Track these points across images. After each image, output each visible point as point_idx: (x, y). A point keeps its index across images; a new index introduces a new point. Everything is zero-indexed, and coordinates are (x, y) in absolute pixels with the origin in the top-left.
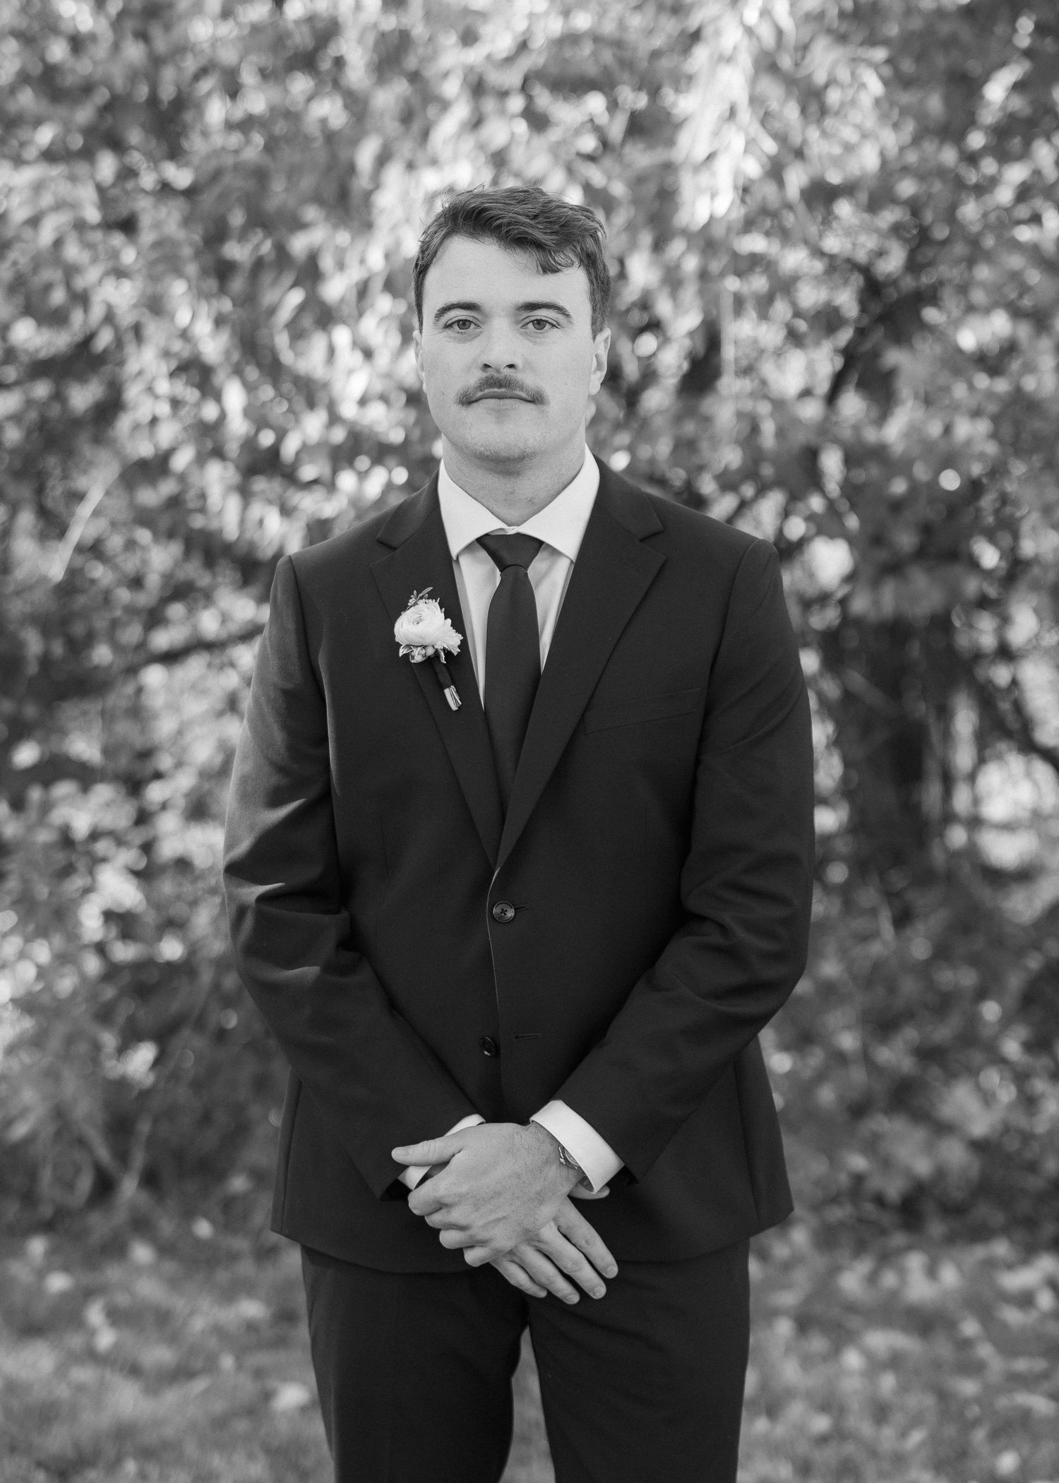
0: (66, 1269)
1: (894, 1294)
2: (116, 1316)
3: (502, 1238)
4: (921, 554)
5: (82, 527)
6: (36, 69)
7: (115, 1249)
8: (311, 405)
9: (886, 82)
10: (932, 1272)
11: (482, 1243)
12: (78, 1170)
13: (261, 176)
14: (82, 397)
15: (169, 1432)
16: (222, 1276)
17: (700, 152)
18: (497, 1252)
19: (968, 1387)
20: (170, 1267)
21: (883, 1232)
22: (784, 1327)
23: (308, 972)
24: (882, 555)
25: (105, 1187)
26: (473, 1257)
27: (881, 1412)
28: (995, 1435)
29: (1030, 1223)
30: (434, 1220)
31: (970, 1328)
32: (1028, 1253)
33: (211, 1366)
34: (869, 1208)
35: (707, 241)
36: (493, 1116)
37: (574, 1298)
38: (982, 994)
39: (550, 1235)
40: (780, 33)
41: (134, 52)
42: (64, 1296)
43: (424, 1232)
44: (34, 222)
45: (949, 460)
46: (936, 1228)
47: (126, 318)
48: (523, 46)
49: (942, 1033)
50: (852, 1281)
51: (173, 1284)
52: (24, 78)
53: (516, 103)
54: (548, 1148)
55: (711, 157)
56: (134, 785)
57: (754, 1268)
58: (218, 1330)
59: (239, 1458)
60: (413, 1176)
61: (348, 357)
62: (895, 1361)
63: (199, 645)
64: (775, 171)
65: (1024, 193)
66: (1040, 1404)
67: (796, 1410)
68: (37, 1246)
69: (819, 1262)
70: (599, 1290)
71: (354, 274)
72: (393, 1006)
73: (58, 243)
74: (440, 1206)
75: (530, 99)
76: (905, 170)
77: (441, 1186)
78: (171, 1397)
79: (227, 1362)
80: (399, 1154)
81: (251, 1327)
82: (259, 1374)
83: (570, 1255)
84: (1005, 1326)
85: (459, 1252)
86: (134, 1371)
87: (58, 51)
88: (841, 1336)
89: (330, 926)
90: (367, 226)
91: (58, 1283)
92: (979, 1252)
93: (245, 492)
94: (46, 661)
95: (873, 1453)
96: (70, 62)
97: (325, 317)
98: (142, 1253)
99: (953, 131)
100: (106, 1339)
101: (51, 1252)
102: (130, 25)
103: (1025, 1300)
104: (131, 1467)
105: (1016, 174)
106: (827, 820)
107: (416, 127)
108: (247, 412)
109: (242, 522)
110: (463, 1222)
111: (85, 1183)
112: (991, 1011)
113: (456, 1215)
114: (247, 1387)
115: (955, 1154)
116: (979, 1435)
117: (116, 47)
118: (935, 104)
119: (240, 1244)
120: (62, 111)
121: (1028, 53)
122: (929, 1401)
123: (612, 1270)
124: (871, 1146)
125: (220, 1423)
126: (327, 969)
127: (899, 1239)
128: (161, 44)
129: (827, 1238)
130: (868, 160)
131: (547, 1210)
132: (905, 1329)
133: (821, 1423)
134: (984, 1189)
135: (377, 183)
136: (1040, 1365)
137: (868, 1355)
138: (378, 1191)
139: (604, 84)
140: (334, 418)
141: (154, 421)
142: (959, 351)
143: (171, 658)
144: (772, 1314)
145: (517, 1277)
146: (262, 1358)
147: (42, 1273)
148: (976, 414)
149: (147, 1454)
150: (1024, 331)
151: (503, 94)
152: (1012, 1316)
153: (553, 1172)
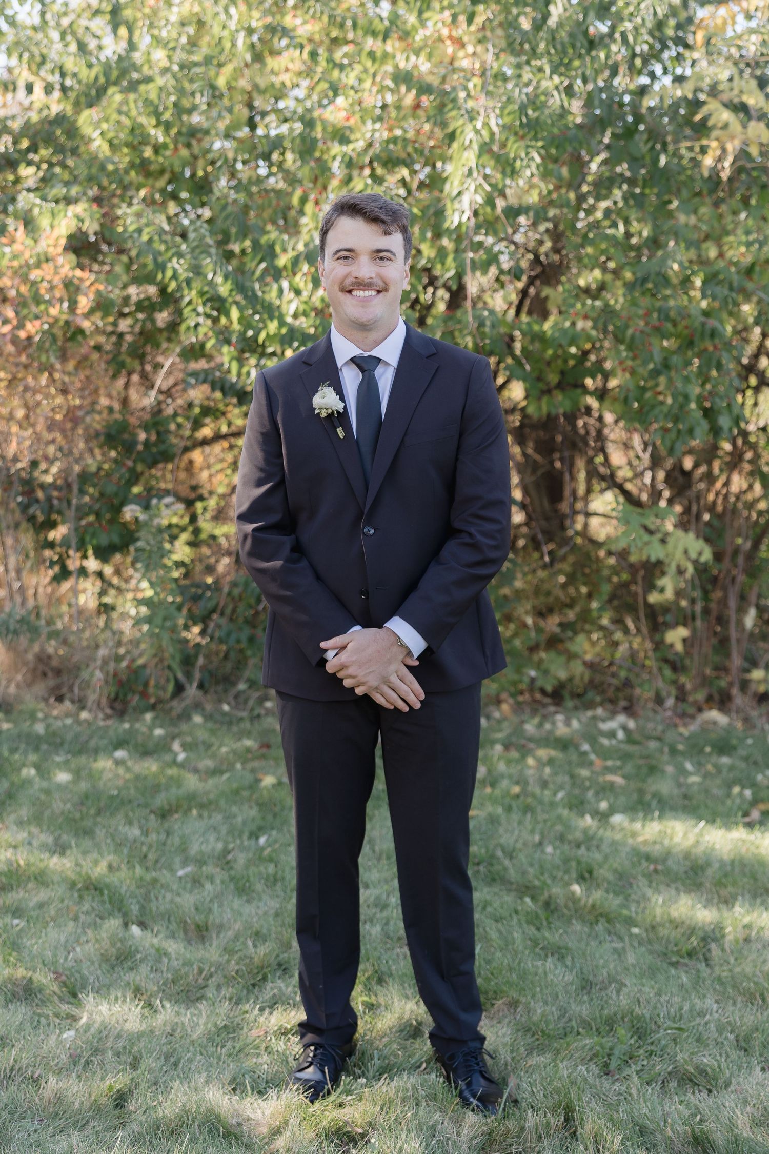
0: (161, 727)
1: (550, 732)
2: (185, 747)
3: (373, 681)
4: (560, 386)
5: (160, 381)
6: (138, 161)
7: (185, 716)
8: (271, 318)
9: (542, 158)
10: (568, 723)
11: (363, 684)
12: (168, 680)
13: (246, 208)
14: (162, 317)
15: (212, 796)
16: (235, 729)
17: (455, 193)
18: (370, 687)
19: (585, 773)
20: (210, 725)
21: (544, 706)
22: (499, 748)
23: (277, 564)
24: (541, 385)
25: (179, 689)
26: (359, 691)
27: (544, 784)
28: (597, 794)
29: (612, 701)
30: (340, 675)
31: (586, 747)
32: (613, 714)
33: (231, 767)
34: (538, 696)
35: (458, 235)
36: (366, 625)
37: (407, 709)
38: (590, 596)
39: (394, 679)
40: (492, 134)
41: (184, 152)
42: (161, 738)
43: (335, 680)
44: (139, 231)
45: (573, 342)
46: (570, 704)
47: (183, 275)
48: (370, 145)
49: (571, 615)
50: (530, 728)
51: (213, 732)
52: (132, 165)
53: (367, 172)
54: (392, 638)
55: (460, 194)
56: (189, 503)
57: (483, 721)
58: (234, 752)
59: (245, 807)
60: (330, 655)
61: (288, 295)
62: (551, 761)
63: (218, 437)
64: (490, 202)
65: (607, 213)
66: (618, 780)
67: (505, 783)
68: (148, 716)
69: (515, 719)
70: (418, 706)
71: (291, 254)
72: (318, 577)
73: (150, 241)
74: (343, 667)
75: (373, 169)
76: (551, 203)
77: (344, 657)
78: (211, 782)
79: (239, 766)
80: (323, 645)
81: (248, 750)
82: (253, 771)
83: (404, 688)
84: (602, 746)
85: (352, 689)
86: (196, 771)
87: (148, 153)
88: (524, 752)
89: (287, 542)
90: (298, 233)
91: (158, 732)
92: (590, 713)
93: (241, 361)
94: (146, 443)
95: (541, 802)
96: (153, 158)
97: (277, 274)
98: (198, 719)
99: (574, 183)
100: (181, 757)
101: (155, 718)
102: (182, 139)
103: (612, 734)
104: (194, 812)
105: (604, 204)
106: (518, 517)
107: (319, 184)
108: (240, 321)
109: (239, 375)
110: (354, 674)
111: (171, 687)
112: (595, 605)
113: (350, 671)
114: (249, 778)
115: (578, 669)
116: (590, 794)
117: (176, 149)
118: (565, 171)
119: (244, 714)
120: (150, 181)
121: (608, 147)
122: (567, 778)
123: (423, 697)
124: (539, 665)
125: (237, 792)
126: (287, 561)
127: (552, 709)
128: (196, 150)
129: (518, 708)
130: (533, 198)
131: (393, 667)
132: (554, 748)
133: (516, 789)
134: (592, 685)
135: (302, 212)
136: (618, 763)
137: (538, 759)
138: (314, 662)
139: (407, 163)
140: (282, 323)
141: (197, 325)
142: (579, 286)
143: (205, 442)
144: (493, 742)
145: (380, 700)
146: (256, 764)
147: (151, 728)
148: (586, 317)
149: (202, 806)
150: (609, 277)
151: (362, 168)
152: (605, 741)
153: (395, 649)
